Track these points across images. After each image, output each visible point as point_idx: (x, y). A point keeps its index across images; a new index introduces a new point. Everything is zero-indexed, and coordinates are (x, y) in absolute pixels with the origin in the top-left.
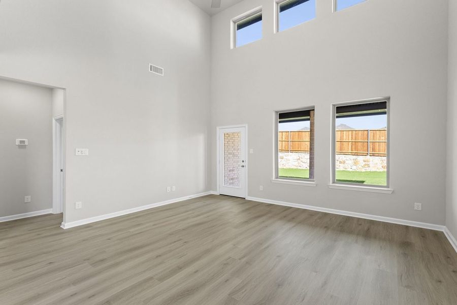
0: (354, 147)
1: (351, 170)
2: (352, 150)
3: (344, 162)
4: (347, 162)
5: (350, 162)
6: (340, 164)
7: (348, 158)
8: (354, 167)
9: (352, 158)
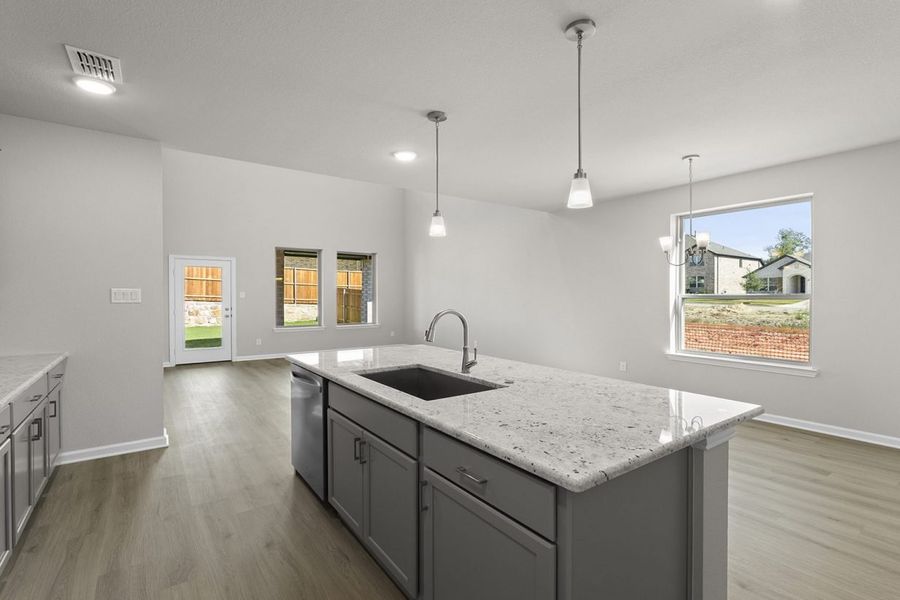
0: (210, 288)
1: (208, 325)
2: (207, 294)
3: (197, 313)
4: (201, 312)
5: (208, 313)
6: (191, 317)
7: (203, 307)
8: (214, 320)
9: (209, 306)
